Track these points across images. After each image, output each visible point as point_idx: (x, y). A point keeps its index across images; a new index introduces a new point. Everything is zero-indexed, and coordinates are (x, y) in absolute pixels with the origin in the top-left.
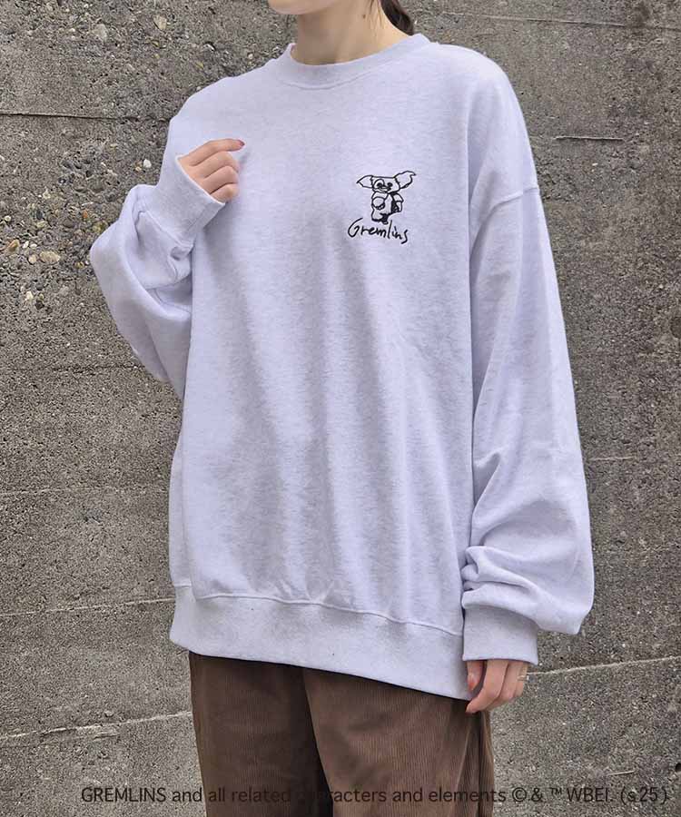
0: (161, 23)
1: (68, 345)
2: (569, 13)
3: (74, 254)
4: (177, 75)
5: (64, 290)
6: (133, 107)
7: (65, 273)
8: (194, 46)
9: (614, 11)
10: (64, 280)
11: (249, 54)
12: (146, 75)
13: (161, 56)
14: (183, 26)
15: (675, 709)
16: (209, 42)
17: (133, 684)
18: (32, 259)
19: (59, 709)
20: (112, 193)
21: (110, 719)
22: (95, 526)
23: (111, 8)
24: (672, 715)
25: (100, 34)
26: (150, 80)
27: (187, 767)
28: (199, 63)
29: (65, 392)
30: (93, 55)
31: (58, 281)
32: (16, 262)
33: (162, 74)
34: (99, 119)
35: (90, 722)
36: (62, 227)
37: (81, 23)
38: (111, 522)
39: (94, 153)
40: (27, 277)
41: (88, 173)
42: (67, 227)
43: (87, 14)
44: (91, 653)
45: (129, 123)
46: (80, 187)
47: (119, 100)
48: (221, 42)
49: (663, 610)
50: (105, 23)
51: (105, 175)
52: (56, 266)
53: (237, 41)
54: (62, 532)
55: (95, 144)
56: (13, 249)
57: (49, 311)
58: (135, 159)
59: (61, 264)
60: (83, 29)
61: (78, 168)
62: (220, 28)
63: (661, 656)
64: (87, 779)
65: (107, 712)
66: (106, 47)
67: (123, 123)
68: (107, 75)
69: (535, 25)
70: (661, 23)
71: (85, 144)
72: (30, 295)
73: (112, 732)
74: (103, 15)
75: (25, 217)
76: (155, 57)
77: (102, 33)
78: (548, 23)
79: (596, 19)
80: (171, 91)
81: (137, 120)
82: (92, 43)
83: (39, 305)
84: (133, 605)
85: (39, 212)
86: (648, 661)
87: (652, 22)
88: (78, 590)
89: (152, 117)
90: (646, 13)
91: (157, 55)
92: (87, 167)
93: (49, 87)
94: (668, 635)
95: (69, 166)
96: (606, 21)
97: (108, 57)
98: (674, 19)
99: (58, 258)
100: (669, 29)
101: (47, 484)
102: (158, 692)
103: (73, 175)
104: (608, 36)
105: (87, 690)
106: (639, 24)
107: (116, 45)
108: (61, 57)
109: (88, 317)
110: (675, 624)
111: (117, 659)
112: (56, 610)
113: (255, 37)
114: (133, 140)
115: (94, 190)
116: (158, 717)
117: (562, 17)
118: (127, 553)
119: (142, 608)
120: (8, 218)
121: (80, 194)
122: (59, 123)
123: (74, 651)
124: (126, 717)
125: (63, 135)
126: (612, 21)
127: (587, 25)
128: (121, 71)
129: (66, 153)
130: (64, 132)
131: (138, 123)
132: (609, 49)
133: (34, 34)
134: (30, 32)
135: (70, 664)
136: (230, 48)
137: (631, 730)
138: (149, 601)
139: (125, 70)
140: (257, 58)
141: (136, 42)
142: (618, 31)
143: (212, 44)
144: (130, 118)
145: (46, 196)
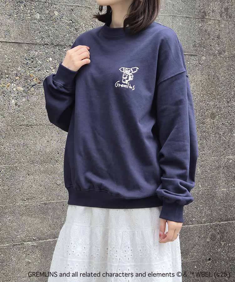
0: (56, 13)
1: (25, 117)
2: (182, 13)
3: (28, 88)
4: (61, 30)
5: (24, 100)
6: (47, 40)
7: (24, 94)
8: (66, 21)
9: (196, 13)
10: (24, 96)
11: (83, 24)
12: (51, 30)
13: (56, 24)
14: (63, 14)
15: (209, 240)
16: (71, 20)
17: (42, 229)
18: (14, 89)
19: (19, 236)
20: (40, 68)
21: (34, 240)
22: (32, 177)
23: (41, 8)
24: (208, 242)
25: (37, 16)
26: (52, 32)
28: (67, 27)
29: (23, 133)
30: (35, 23)
31: (22, 97)
32: (9, 90)
33: (56, 30)
34: (36, 44)
35: (29, 241)
36: (24, 79)
37: (32, 13)
38: (37, 176)
39: (34, 55)
40: (13, 95)
41: (32, 62)
42: (25, 79)
43: (33, 10)
44: (29, 218)
45: (45, 46)
46: (30, 66)
47: (42, 38)
48: (74, 20)
49: (206, 208)
50: (39, 13)
51: (38, 63)
52: (22, 92)
53: (80, 20)
54: (21, 179)
55: (35, 52)
56: (9, 86)
57: (19, 106)
58: (47, 57)
59: (23, 91)
60: (32, 15)
61: (29, 60)
62: (74, 16)
63: (205, 223)
64: (27, 260)
65: (34, 238)
66: (39, 21)
67: (44, 46)
68: (39, 30)
69: (171, 17)
70: (210, 18)
71: (32, 52)
72: (13, 101)
73: (35, 244)
74: (38, 10)
75: (13, 76)
76: (54, 25)
77: (38, 16)
78: (175, 16)
79: (190, 15)
80: (59, 36)
81: (48, 45)
82: (35, 19)
83: (16, 105)
84: (43, 203)
85: (17, 74)
86: (201, 225)
87: (207, 17)
88: (26, 198)
89: (53, 44)
90: (205, 14)
91: (55, 24)
92: (32, 60)
93: (21, 34)
94: (207, 217)
95: (26, 59)
96: (193, 16)
97: (40, 24)
98: (214, 16)
99: (22, 89)
100: (212, 19)
101: (17, 163)
102: (49, 232)
103: (28, 62)
104: (193, 21)
105: (28, 231)
106: (203, 17)
107: (42, 20)
108: (25, 24)
109: (31, 108)
110: (209, 213)
111: (37, 221)
112: (19, 204)
113: (85, 19)
114: (46, 51)
115: (34, 67)
116: (50, 240)
117: (180, 15)
118: (41, 186)
119: (45, 204)
120: (7, 76)
121: (29, 68)
122: (24, 45)
123: (24, 218)
124: (39, 240)
125: (25, 49)
126: (195, 16)
127: (187, 17)
128: (44, 29)
129: (26, 55)
130: (25, 48)
131: (48, 46)
132: (194, 25)
133: (17, 16)
134: (16, 15)
135: (23, 222)
136: (77, 22)
137: (195, 247)
138: (48, 202)
139: (45, 29)
140: (85, 25)
141: (48, 19)
142: (197, 20)
143: (72, 21)
144: (45, 44)
145: (19, 69)
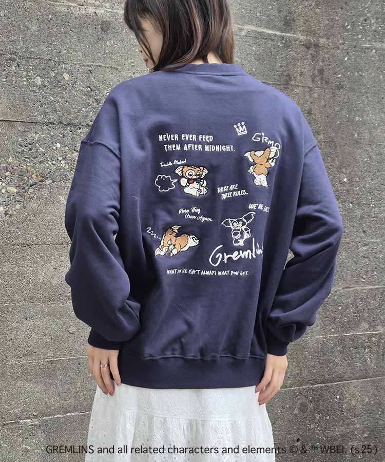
0: (66, 77)
1: (20, 233)
3: (24, 188)
4: (73, 102)
5: (18, 206)
6: (53, 117)
7: (18, 198)
8: (82, 88)
9: (276, 77)
10: (18, 201)
12: (59, 102)
13: (66, 93)
14: (77, 78)
15: (297, 412)
16: (88, 87)
17: (47, 399)
18: (3, 191)
19: (12, 412)
20: (42, 159)
21: (35, 416)
22: (30, 322)
23: (43, 69)
24: (296, 415)
26: (61, 104)
27: (72, 440)
28: (84, 97)
29: (18, 256)
30: (34, 91)
31: (15, 202)
33: (66, 102)
34: (36, 123)
35: (27, 418)
36: (17, 175)
37: (29, 76)
38: (38, 320)
39: (33, 140)
40: (1, 200)
41: (31, 149)
42: (20, 175)
43: (31, 71)
44: (27, 384)
45: (50, 125)
46: (27, 156)
47: (46, 114)
48: (94, 87)
49: (292, 364)
50: (40, 76)
51: (38, 151)
52: (15, 194)
53: (102, 87)
54: (15, 325)
55: (34, 135)
57: (11, 216)
58: (52, 143)
59: (17, 193)
60: (29, 79)
61: (25, 146)
62: (94, 80)
63: (292, 387)
64: (24, 446)
65: (34, 413)
66: (40, 88)
67: (47, 125)
68: (40, 102)
70: (297, 84)
71: (29, 135)
72: (2, 209)
73: (37, 423)
74: (39, 72)
76: (63, 94)
77: (38, 81)
79: (267, 80)
80: (70, 110)
81: (54, 124)
82: (34, 86)
83: (6, 214)
84: (48, 361)
85: (7, 168)
86: (285, 389)
87: (293, 83)
88: (22, 353)
89: (61, 123)
90: (290, 78)
91: (64, 92)
92: (30, 146)
93: (13, 107)
94: (295, 377)
95: (21, 146)
96: (272, 81)
97: (41, 93)
98: (303, 81)
99: (15, 190)
100: (300, 86)
101: (7, 301)
102: (58, 403)
103: (23, 150)
105: (25, 402)
106: (288, 84)
107: (45, 87)
108: (19, 93)
109: (29, 220)
110: (298, 372)
111: (40, 387)
112: (11, 363)
113: (110, 85)
114: (52, 133)
115: (33, 158)
116: (59, 416)
118: (45, 335)
119: (51, 362)
121: (26, 159)
122: (17, 125)
123: (19, 383)
124: (43, 416)
125: (19, 130)
126: (275, 81)
128: (47, 100)
129: (20, 139)
130: (19, 129)
133: (6, 81)
134: (4, 80)
135: (17, 390)
136: (98, 90)
137: (277, 422)
138: (55, 359)
139: (49, 100)
141: (54, 86)
142: (278, 86)
143: (90, 88)
144: (50, 123)
145: (10, 160)
